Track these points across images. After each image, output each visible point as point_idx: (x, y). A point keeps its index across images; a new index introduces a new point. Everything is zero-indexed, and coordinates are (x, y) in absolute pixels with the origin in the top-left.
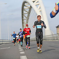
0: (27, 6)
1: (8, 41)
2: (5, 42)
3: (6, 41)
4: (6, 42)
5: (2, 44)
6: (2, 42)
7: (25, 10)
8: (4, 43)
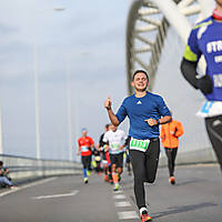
0: (148, 18)
1: (67, 164)
2: (55, 168)
3: (61, 164)
4: (58, 172)
5: (44, 177)
6: (44, 169)
7: (141, 35)
8: (53, 172)
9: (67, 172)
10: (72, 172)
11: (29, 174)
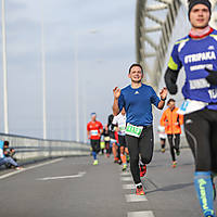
1: (73, 145)
2: (62, 149)
3: (68, 145)
4: (65, 153)
5: (51, 158)
6: (50, 149)
8: (60, 153)
9: (74, 153)
10: (79, 153)
11: (35, 155)
